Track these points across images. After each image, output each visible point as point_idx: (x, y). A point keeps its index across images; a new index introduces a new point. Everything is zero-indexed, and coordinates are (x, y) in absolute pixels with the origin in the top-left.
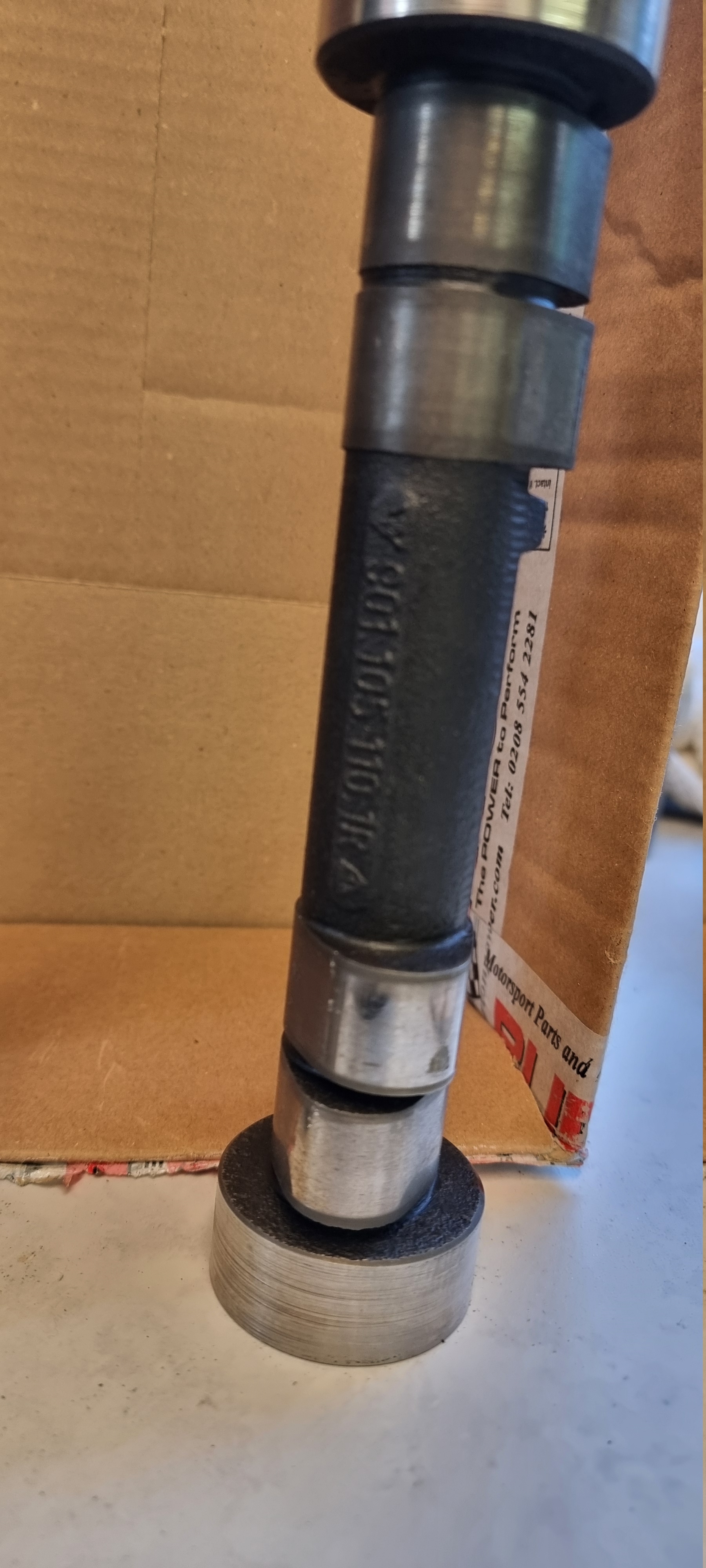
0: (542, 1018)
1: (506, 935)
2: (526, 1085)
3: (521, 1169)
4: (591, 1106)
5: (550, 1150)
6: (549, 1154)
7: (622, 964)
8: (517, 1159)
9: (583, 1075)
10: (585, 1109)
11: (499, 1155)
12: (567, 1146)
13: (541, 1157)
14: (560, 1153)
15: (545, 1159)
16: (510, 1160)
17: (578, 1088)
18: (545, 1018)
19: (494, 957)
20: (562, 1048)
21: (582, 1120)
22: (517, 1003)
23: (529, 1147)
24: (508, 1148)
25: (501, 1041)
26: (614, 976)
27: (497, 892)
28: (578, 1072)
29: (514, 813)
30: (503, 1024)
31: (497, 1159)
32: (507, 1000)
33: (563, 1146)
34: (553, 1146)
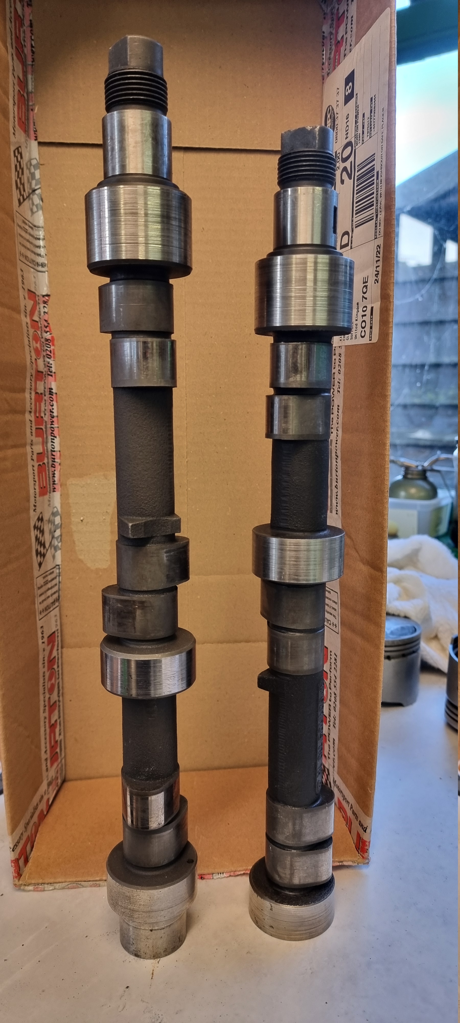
0: (352, 808)
1: (338, 773)
2: (349, 833)
3: (348, 867)
4: (369, 842)
5: (357, 859)
6: (357, 861)
7: (374, 793)
8: (345, 863)
9: (365, 832)
10: (367, 844)
11: (339, 862)
12: (363, 857)
13: (353, 862)
14: (361, 860)
15: (355, 863)
16: (343, 864)
17: (365, 837)
18: (353, 808)
19: (336, 781)
20: (358, 821)
21: (367, 848)
22: (344, 800)
23: (349, 859)
24: (342, 859)
25: (340, 814)
26: (371, 797)
27: (334, 756)
28: (364, 831)
29: (337, 725)
30: (341, 808)
31: (338, 864)
32: (341, 799)
33: (361, 857)
34: (358, 857)
